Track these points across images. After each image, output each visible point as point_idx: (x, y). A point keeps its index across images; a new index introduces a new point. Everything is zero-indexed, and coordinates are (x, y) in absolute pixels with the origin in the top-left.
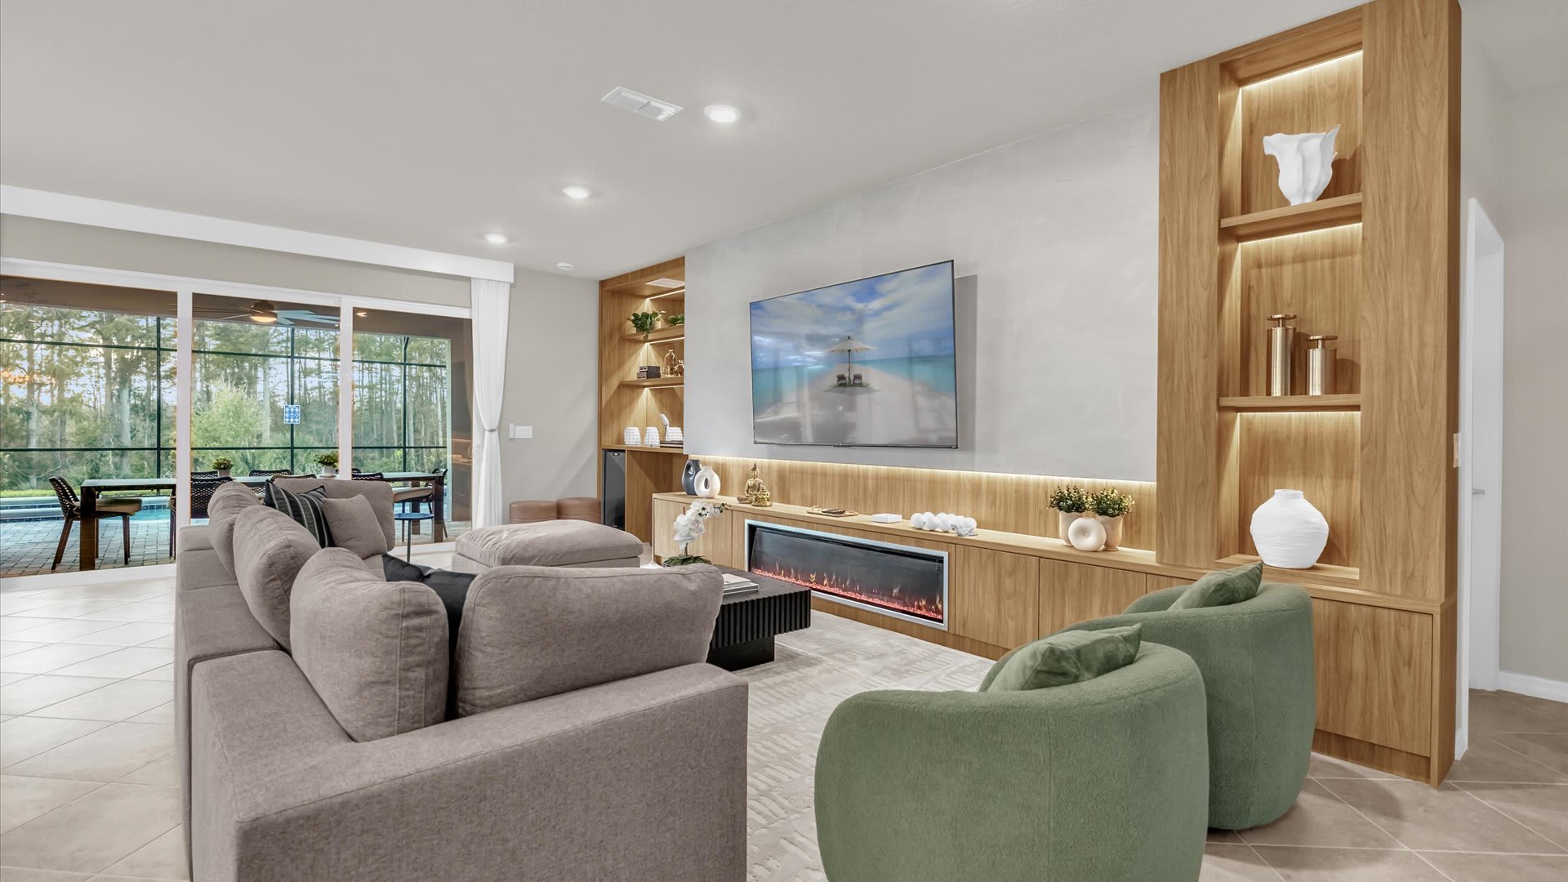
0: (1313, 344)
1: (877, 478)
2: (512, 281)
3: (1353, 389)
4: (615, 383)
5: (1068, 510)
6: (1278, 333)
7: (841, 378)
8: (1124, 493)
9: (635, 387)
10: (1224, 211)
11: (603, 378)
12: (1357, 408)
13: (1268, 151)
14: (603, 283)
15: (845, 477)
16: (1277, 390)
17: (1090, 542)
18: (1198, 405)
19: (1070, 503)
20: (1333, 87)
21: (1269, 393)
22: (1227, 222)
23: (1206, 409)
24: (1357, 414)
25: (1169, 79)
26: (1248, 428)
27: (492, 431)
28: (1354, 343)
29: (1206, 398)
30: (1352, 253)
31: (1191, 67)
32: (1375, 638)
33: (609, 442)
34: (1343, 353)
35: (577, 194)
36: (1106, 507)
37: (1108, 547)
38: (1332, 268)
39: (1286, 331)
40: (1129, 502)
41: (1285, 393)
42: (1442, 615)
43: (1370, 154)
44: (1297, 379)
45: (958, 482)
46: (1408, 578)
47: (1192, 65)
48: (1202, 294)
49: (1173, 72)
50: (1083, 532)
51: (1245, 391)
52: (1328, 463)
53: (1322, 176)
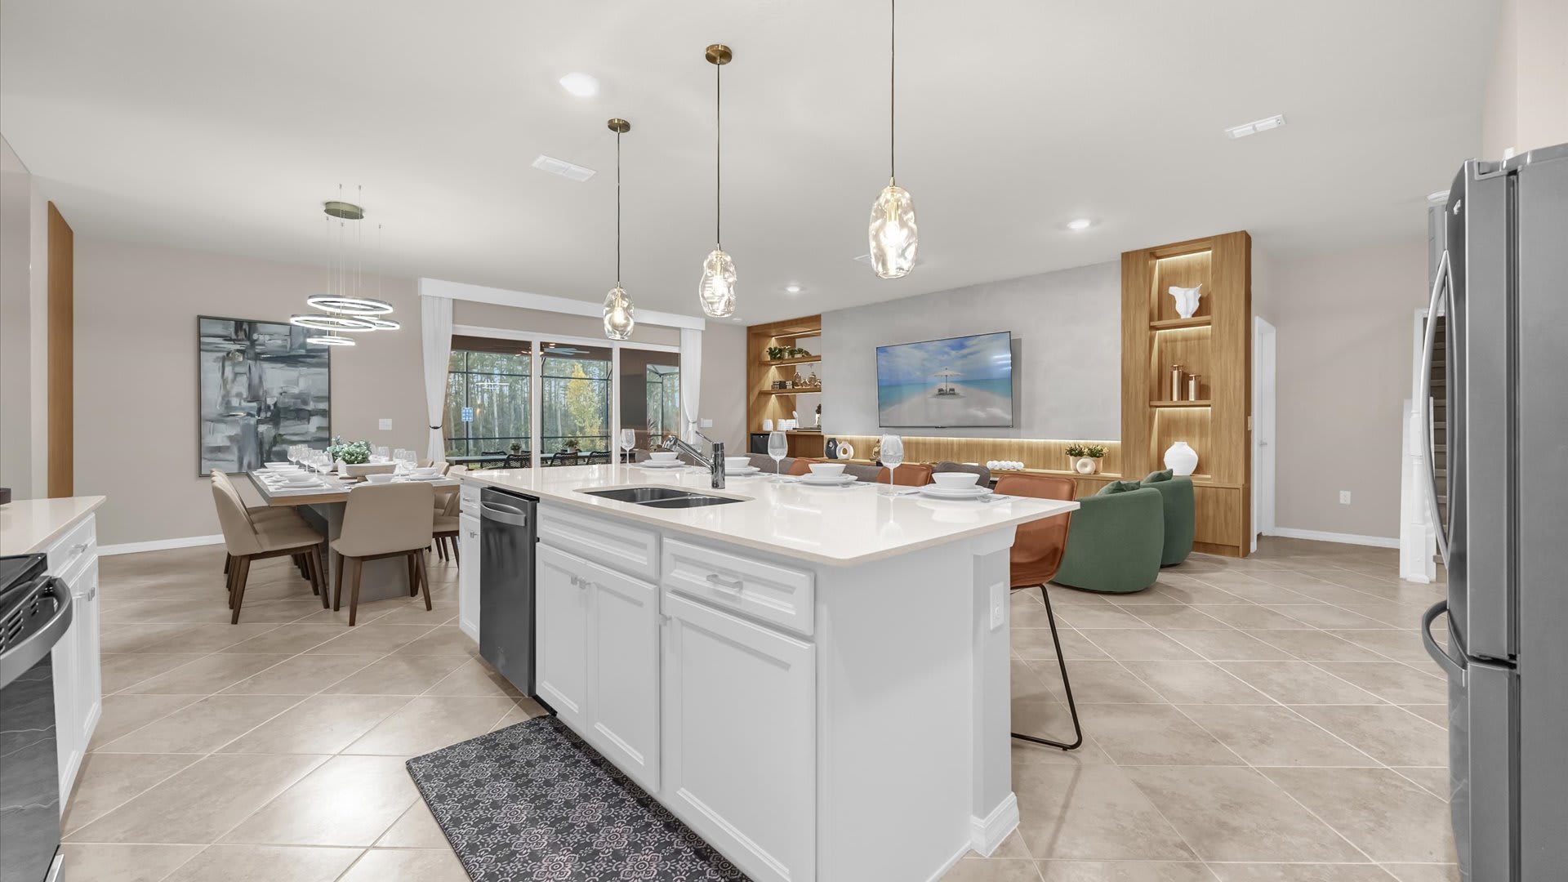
0: (1191, 379)
1: (960, 445)
2: (704, 329)
3: (1208, 398)
4: (756, 392)
5: (1076, 455)
6: (1175, 373)
7: (940, 390)
8: (1103, 446)
9: (768, 394)
10: (1151, 319)
11: (749, 388)
12: (1209, 406)
13: (1170, 292)
14: (749, 329)
15: (938, 445)
16: (1175, 398)
17: (1088, 470)
18: (1140, 404)
19: (1076, 453)
20: (1198, 264)
21: (1172, 399)
22: (1152, 324)
23: (1144, 407)
24: (1210, 408)
25: (1126, 256)
26: (1162, 415)
27: (694, 423)
28: (1208, 377)
29: (1144, 403)
30: (1207, 338)
31: (1136, 252)
32: (1217, 501)
33: (753, 430)
34: (1204, 382)
35: (793, 290)
36: (1095, 454)
37: (1096, 472)
38: (1199, 345)
39: (1179, 372)
40: (1105, 450)
41: (1179, 399)
42: (1243, 489)
43: (1214, 298)
44: (1184, 393)
45: (1010, 445)
46: (1230, 476)
47: (1137, 251)
48: (1141, 356)
49: (1128, 253)
50: (1084, 465)
51: (1160, 399)
52: (1197, 430)
53: (1194, 306)
